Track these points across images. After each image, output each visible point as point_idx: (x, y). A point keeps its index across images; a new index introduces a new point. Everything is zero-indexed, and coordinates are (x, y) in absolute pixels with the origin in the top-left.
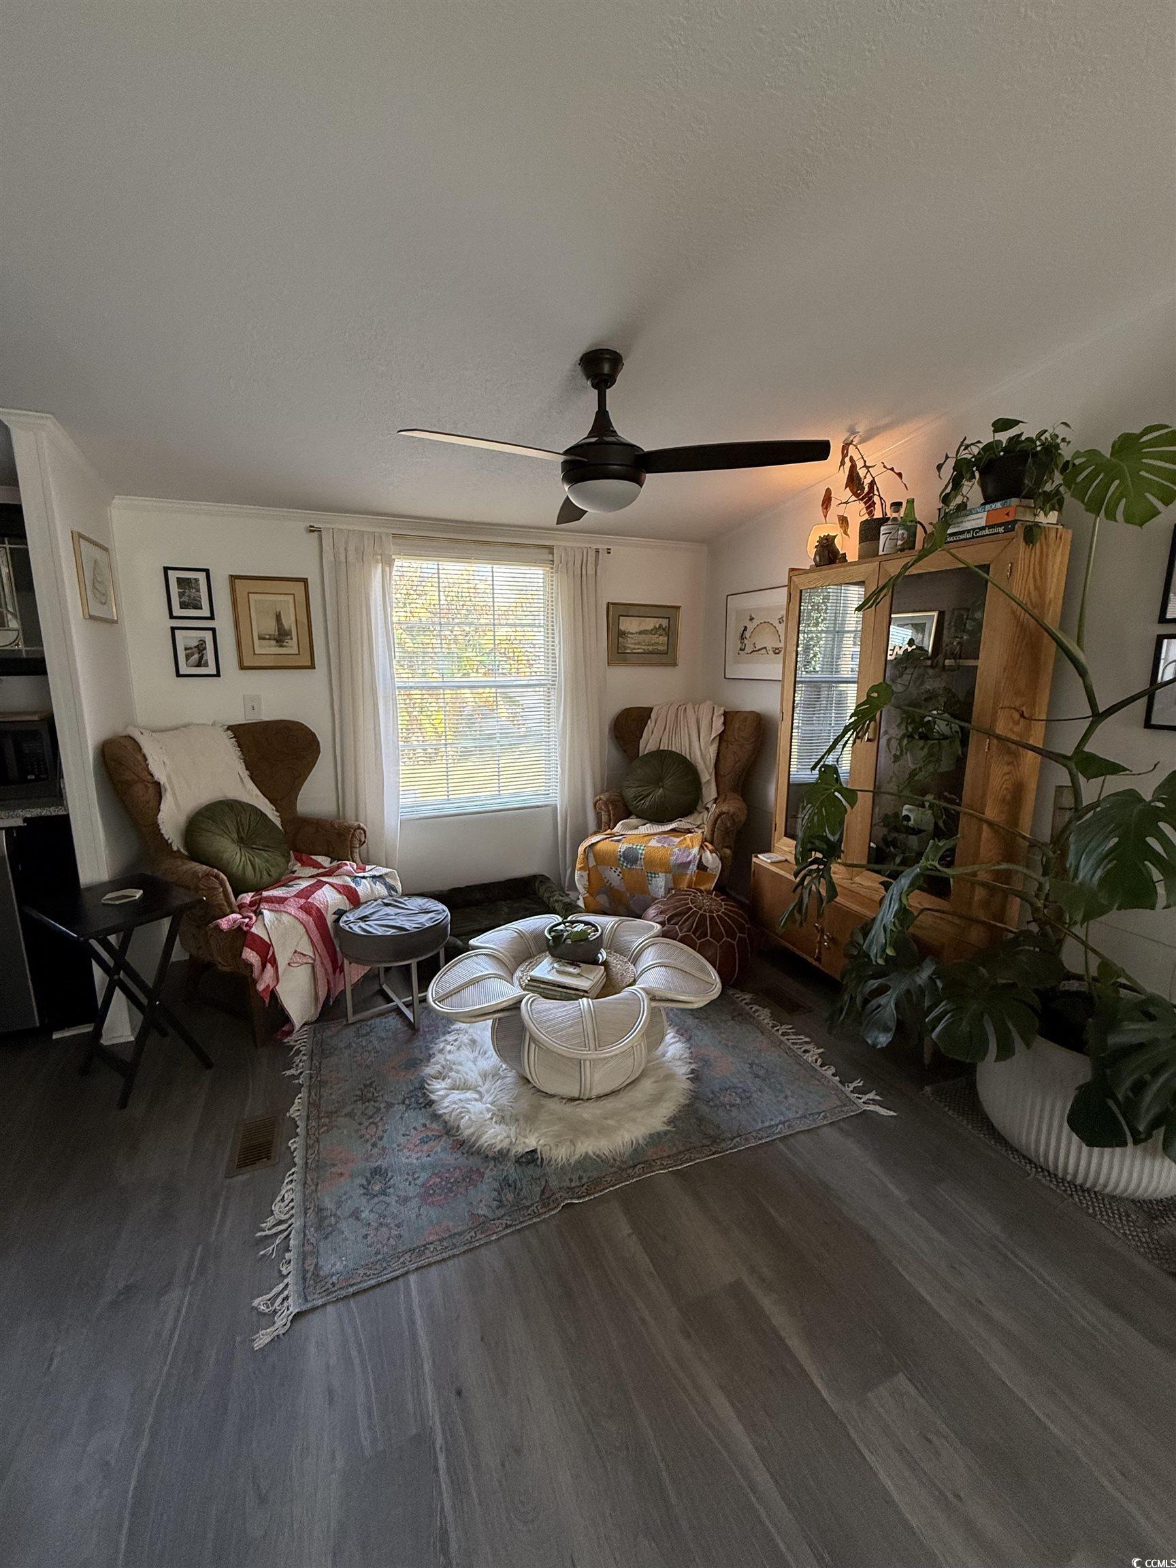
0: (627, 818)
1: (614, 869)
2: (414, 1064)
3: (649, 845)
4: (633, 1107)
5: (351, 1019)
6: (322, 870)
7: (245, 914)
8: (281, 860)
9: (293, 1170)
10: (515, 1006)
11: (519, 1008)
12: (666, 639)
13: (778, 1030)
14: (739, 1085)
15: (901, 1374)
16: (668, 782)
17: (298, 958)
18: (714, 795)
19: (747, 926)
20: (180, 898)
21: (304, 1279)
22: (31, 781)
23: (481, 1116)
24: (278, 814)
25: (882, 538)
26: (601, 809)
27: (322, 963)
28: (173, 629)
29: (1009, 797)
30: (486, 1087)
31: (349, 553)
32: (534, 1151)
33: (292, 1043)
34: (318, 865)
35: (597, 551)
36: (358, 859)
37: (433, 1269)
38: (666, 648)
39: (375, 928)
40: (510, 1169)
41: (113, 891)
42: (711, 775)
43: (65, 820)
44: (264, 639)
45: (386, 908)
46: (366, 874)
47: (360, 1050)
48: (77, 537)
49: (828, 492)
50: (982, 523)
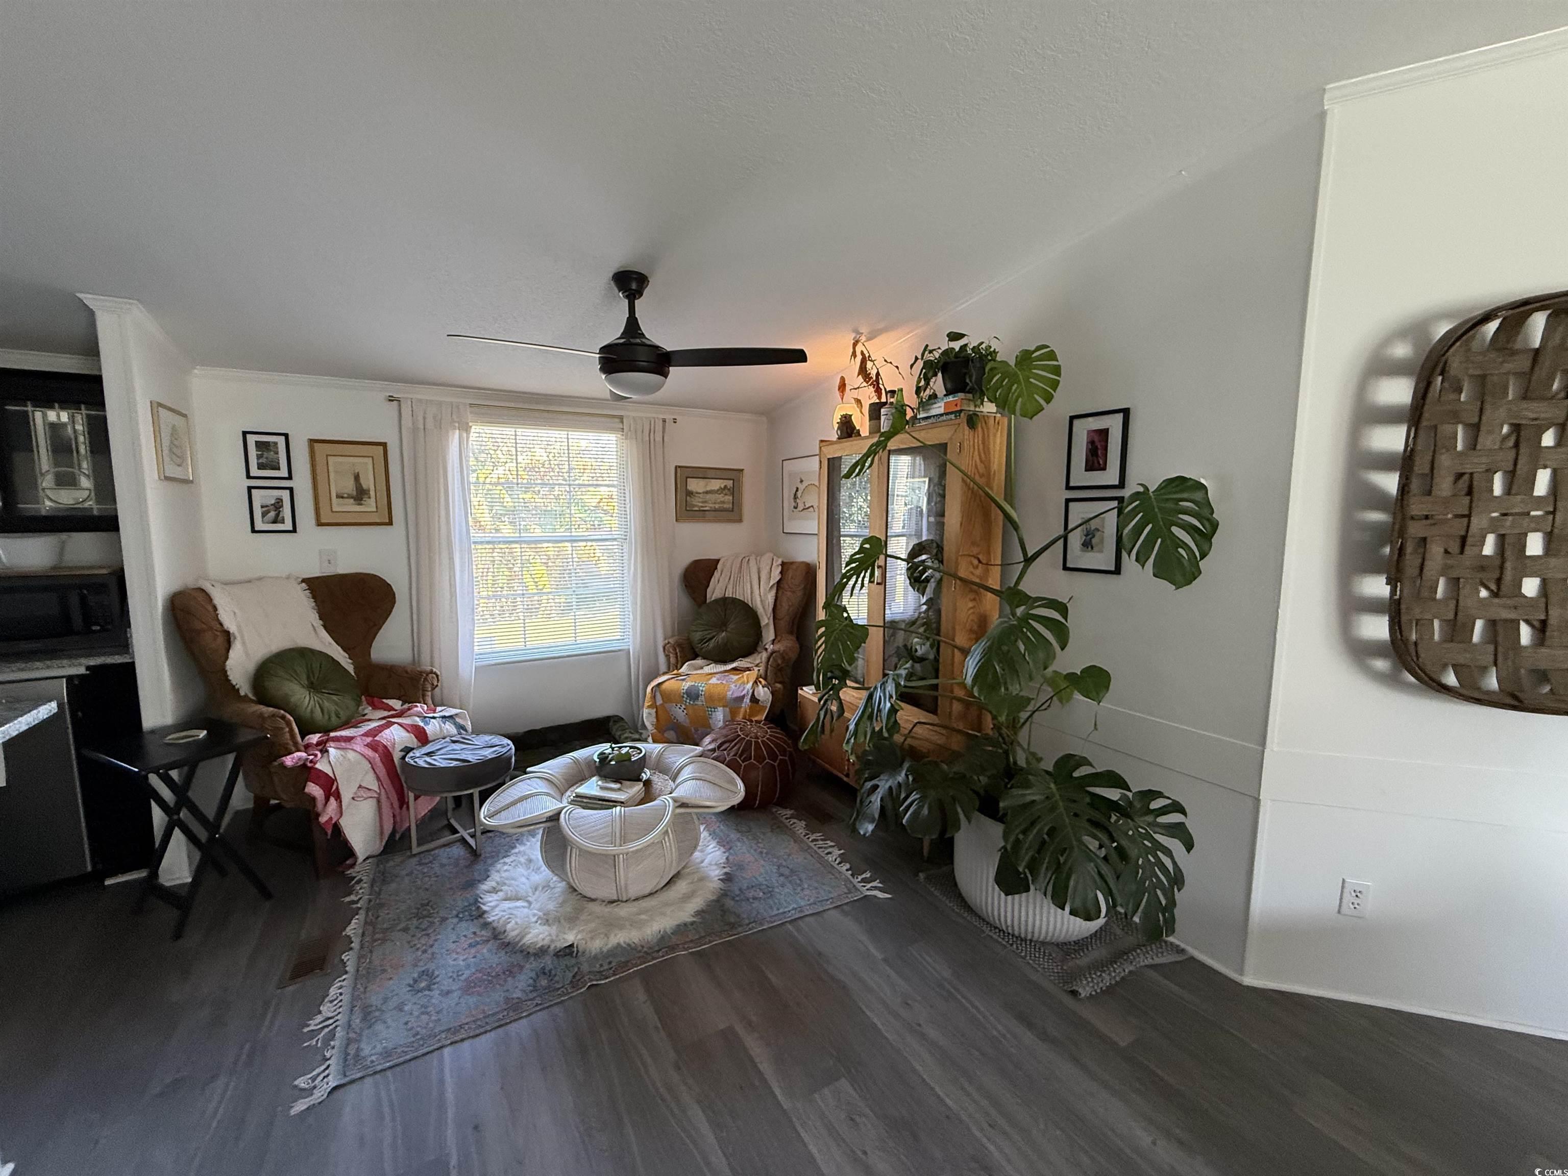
0: (694, 659)
1: (679, 706)
2: (471, 884)
3: (710, 682)
4: (666, 904)
5: (415, 850)
6: (392, 713)
7: (312, 752)
8: (351, 704)
9: (344, 977)
10: (555, 818)
11: (558, 819)
12: (731, 498)
13: (808, 838)
14: (764, 883)
15: (843, 1080)
16: (731, 626)
17: (362, 793)
18: (772, 636)
19: (788, 749)
20: (245, 736)
21: (345, 1060)
22: (95, 632)
23: (527, 919)
24: (350, 661)
25: (883, 418)
26: (669, 652)
27: (388, 798)
28: (250, 489)
29: (975, 627)
30: (535, 897)
31: (427, 420)
32: (572, 946)
33: (354, 875)
34: (390, 708)
35: (664, 421)
36: (430, 702)
37: (466, 1044)
38: (731, 506)
39: (439, 762)
40: (548, 961)
41: (175, 733)
42: (769, 619)
43: (130, 668)
44: (342, 497)
45: (453, 744)
46: (435, 715)
47: (420, 876)
48: (156, 406)
49: (843, 379)
50: (942, 411)
